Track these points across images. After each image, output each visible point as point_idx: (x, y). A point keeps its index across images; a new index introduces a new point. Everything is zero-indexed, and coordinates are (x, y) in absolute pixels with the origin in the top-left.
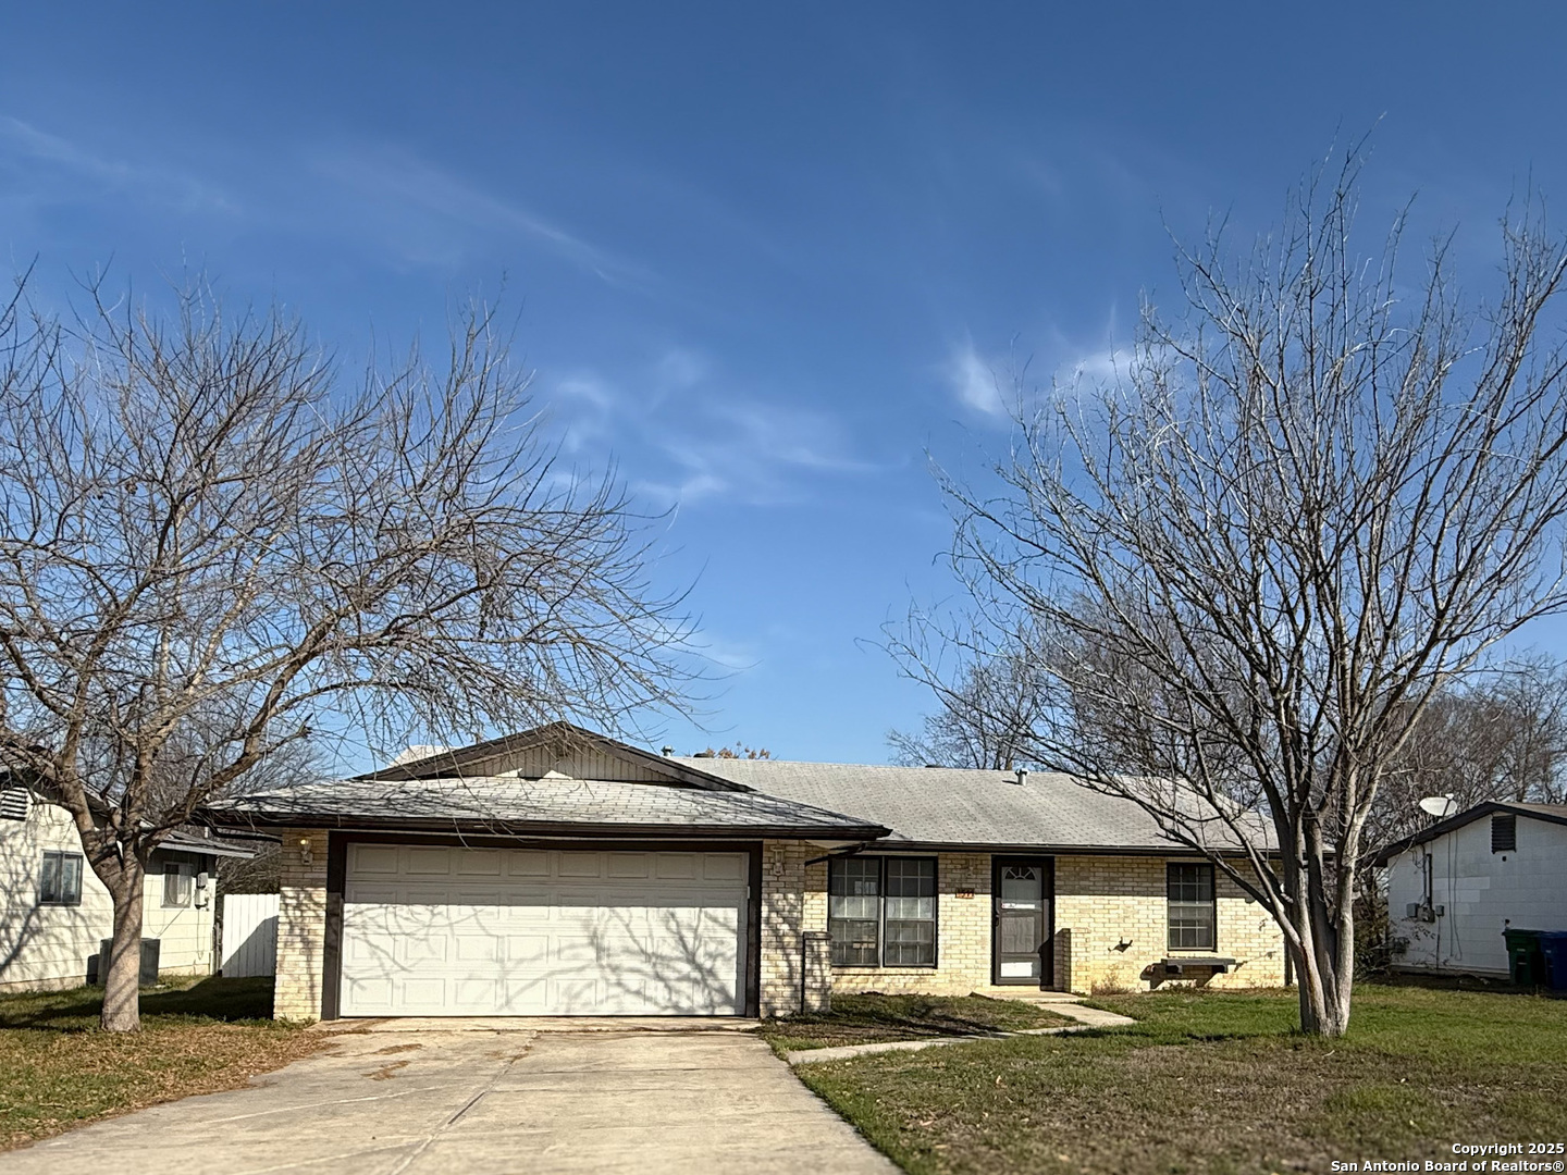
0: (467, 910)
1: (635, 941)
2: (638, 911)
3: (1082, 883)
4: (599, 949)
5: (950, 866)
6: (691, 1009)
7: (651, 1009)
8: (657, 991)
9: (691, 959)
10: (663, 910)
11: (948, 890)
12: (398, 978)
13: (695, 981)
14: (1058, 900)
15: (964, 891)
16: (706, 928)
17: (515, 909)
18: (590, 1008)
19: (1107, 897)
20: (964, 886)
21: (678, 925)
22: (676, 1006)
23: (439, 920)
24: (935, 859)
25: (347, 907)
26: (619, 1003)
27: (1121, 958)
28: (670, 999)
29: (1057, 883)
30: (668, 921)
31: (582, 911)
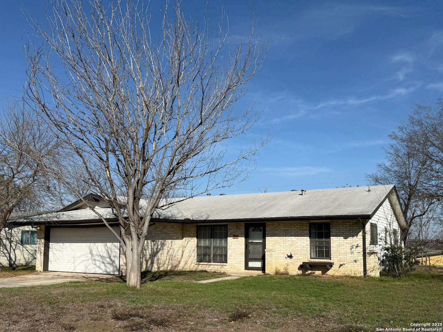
0: (69, 244)
1: (99, 252)
2: (99, 244)
3: (276, 232)
4: (92, 255)
5: (231, 228)
6: (109, 272)
7: (101, 272)
8: (103, 266)
9: (110, 258)
10: (105, 243)
11: (230, 236)
12: (57, 261)
13: (111, 264)
14: (267, 238)
15: (235, 236)
16: (113, 249)
17: (77, 243)
18: (89, 271)
19: (284, 237)
20: (235, 234)
21: (107, 248)
22: (107, 271)
23: (64, 247)
24: (227, 225)
25: (50, 244)
26: (95, 270)
27: (290, 261)
28: (105, 269)
29: (266, 232)
30: (105, 247)
31: (89, 244)
